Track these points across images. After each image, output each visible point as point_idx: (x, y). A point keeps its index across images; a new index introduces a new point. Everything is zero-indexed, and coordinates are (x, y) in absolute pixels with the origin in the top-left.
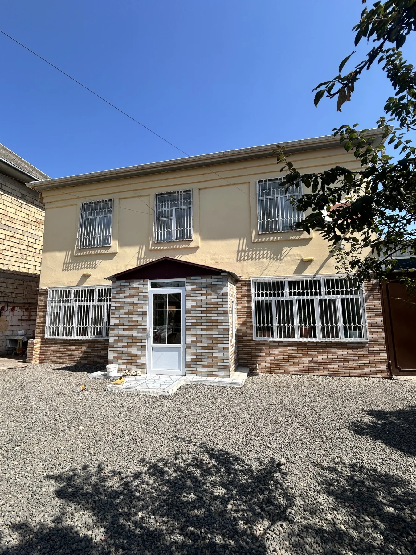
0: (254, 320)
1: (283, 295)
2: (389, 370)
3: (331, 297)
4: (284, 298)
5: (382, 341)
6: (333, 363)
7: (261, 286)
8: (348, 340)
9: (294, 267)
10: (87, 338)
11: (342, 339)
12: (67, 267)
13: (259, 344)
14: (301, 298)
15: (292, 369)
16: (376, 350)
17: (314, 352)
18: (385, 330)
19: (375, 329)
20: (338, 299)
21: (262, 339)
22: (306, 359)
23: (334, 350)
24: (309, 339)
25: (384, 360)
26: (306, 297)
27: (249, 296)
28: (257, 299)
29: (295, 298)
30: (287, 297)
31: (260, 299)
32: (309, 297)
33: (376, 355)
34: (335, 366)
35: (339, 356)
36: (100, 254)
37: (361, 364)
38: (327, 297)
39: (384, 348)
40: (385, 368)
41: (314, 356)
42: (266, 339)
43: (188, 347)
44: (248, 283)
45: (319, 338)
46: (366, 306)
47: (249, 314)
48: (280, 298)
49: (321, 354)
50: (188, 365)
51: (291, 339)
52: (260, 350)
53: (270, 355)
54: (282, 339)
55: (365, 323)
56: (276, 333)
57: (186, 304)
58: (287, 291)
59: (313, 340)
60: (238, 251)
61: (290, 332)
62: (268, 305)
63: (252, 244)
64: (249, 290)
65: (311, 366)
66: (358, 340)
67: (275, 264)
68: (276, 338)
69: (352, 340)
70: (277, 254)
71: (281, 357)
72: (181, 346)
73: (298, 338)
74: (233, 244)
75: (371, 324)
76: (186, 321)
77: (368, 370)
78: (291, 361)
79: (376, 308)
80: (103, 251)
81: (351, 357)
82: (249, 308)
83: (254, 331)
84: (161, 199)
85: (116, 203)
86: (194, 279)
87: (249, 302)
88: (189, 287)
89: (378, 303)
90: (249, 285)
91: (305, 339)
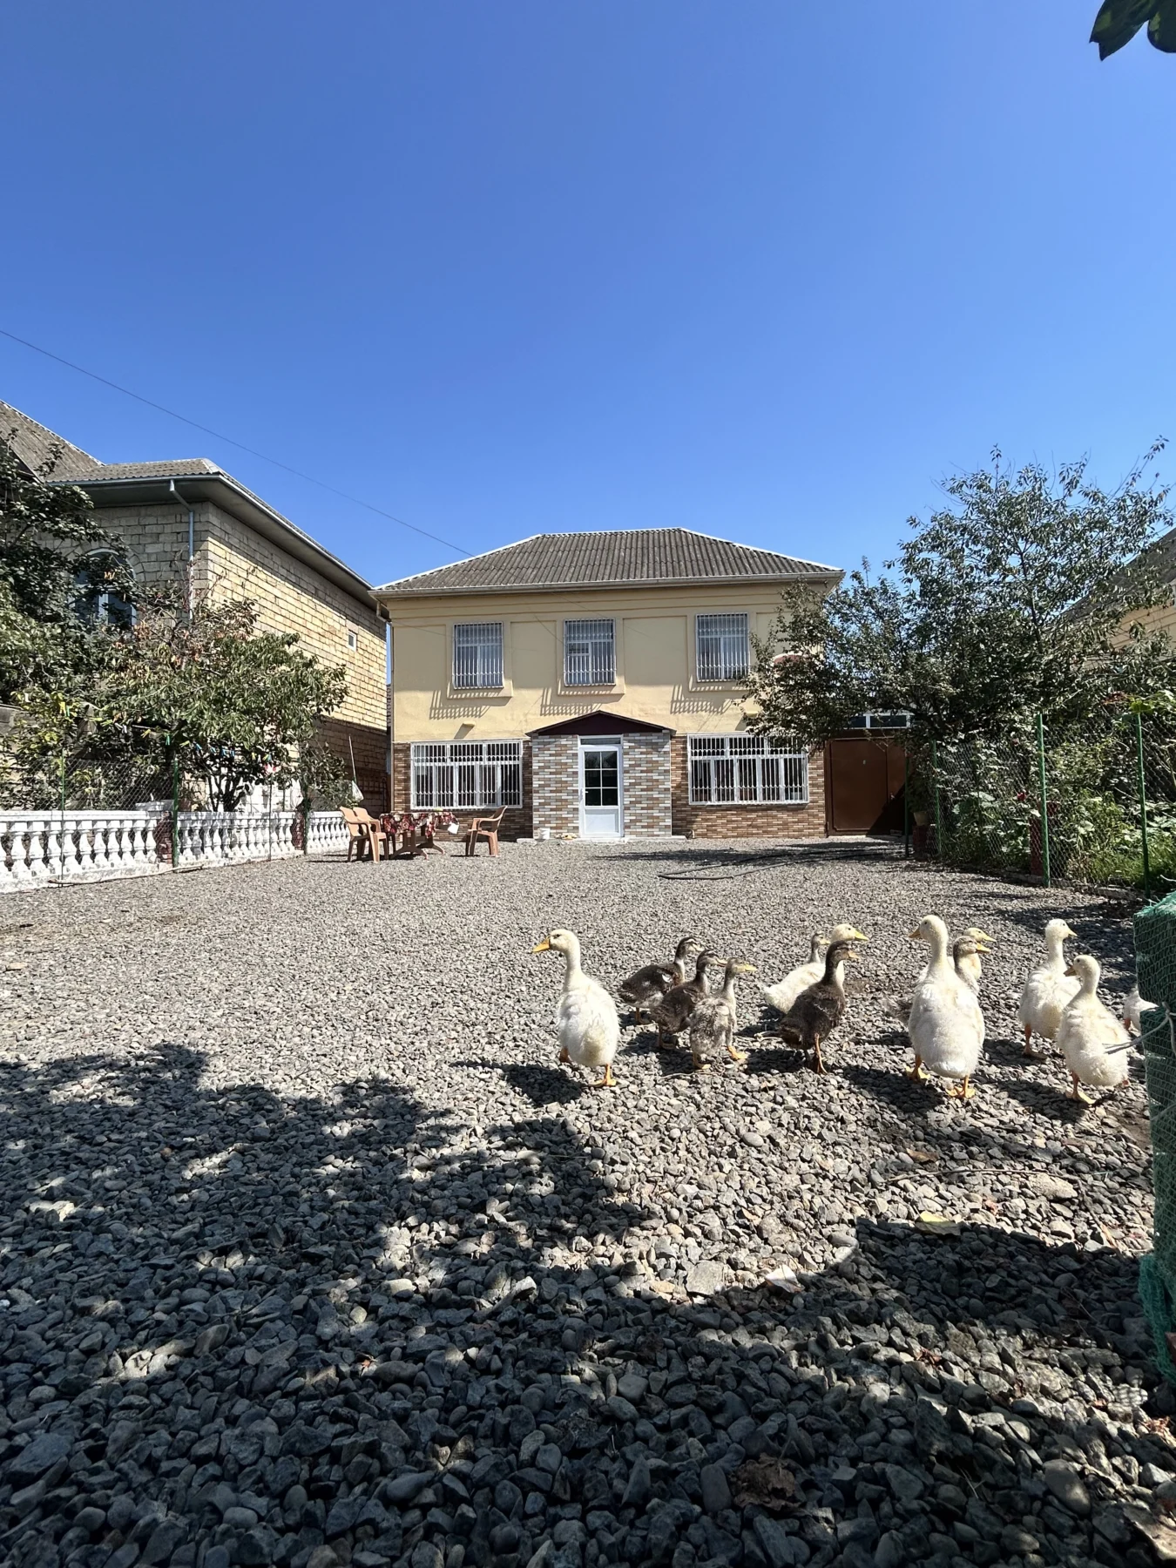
0: (690, 782)
1: (723, 753)
2: (826, 831)
3: (774, 756)
4: (724, 758)
5: (822, 802)
6: (772, 826)
7: (698, 743)
8: (789, 802)
9: (736, 723)
10: (475, 807)
11: (783, 802)
12: (435, 713)
13: (695, 808)
14: (743, 757)
15: (730, 834)
16: (815, 811)
17: (753, 815)
18: (826, 791)
19: (815, 790)
20: (781, 758)
21: (699, 803)
22: (745, 823)
23: (774, 813)
24: (749, 802)
25: (822, 821)
26: (747, 757)
27: (685, 755)
28: (694, 758)
29: (736, 758)
30: (728, 757)
31: (698, 758)
32: (751, 757)
33: (815, 816)
34: (775, 829)
35: (778, 819)
36: (487, 698)
37: (800, 826)
38: (769, 757)
39: (823, 809)
40: (822, 829)
41: (754, 819)
42: (703, 803)
43: (627, 808)
44: (683, 740)
45: (760, 801)
46: (808, 766)
47: (685, 776)
48: (720, 758)
49: (761, 817)
50: (627, 827)
51: (730, 803)
52: (697, 816)
53: (707, 820)
54: (721, 803)
55: (806, 784)
56: (714, 796)
57: (623, 763)
58: (727, 749)
59: (754, 802)
60: (673, 701)
61: (728, 795)
62: (706, 766)
63: (688, 694)
64: (685, 749)
65: (750, 830)
66: (798, 802)
67: (715, 719)
68: (714, 802)
69: (793, 802)
70: (717, 707)
71: (719, 821)
72: (618, 807)
73: (737, 801)
74: (666, 693)
75: (813, 785)
76: (623, 781)
77: (806, 832)
78: (730, 826)
79: (818, 768)
80: (491, 695)
81: (790, 820)
82: (685, 768)
83: (690, 795)
84: (572, 627)
85: (507, 628)
86: (632, 736)
87: (685, 762)
88: (626, 745)
89: (821, 763)
90: (685, 742)
91: (745, 803)
